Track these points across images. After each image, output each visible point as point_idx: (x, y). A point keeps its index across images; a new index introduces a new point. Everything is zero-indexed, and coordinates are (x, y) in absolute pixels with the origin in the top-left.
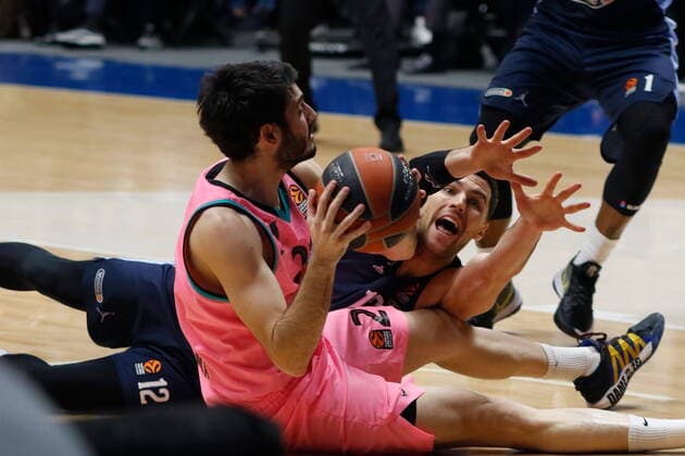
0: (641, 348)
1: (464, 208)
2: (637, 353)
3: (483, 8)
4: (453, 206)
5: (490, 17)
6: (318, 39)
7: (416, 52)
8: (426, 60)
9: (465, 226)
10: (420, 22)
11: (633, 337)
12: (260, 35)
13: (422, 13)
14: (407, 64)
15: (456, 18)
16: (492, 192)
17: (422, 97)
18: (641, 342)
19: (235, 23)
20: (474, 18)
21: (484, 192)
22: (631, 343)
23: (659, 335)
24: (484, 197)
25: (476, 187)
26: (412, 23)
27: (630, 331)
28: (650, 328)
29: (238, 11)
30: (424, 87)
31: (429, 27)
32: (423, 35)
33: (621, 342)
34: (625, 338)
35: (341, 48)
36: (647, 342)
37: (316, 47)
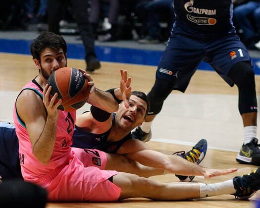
0: (199, 155)
1: (136, 112)
2: (198, 157)
3: (133, 14)
4: (131, 111)
5: (136, 18)
6: (63, 27)
7: (105, 33)
8: (109, 36)
9: (135, 120)
10: (106, 20)
11: (195, 151)
12: (39, 26)
13: (107, 17)
14: (101, 38)
15: (121, 18)
16: (148, 107)
17: (107, 51)
18: (199, 152)
19: (29, 20)
20: (129, 19)
21: (144, 106)
22: (195, 154)
23: (206, 148)
24: (144, 108)
25: (141, 104)
26: (103, 21)
27: (194, 148)
28: (202, 146)
29: (30, 16)
30: (108, 47)
31: (110, 22)
32: (107, 25)
33: (191, 153)
34: (192, 151)
35: (73, 31)
36: (201, 152)
37: (62, 31)
